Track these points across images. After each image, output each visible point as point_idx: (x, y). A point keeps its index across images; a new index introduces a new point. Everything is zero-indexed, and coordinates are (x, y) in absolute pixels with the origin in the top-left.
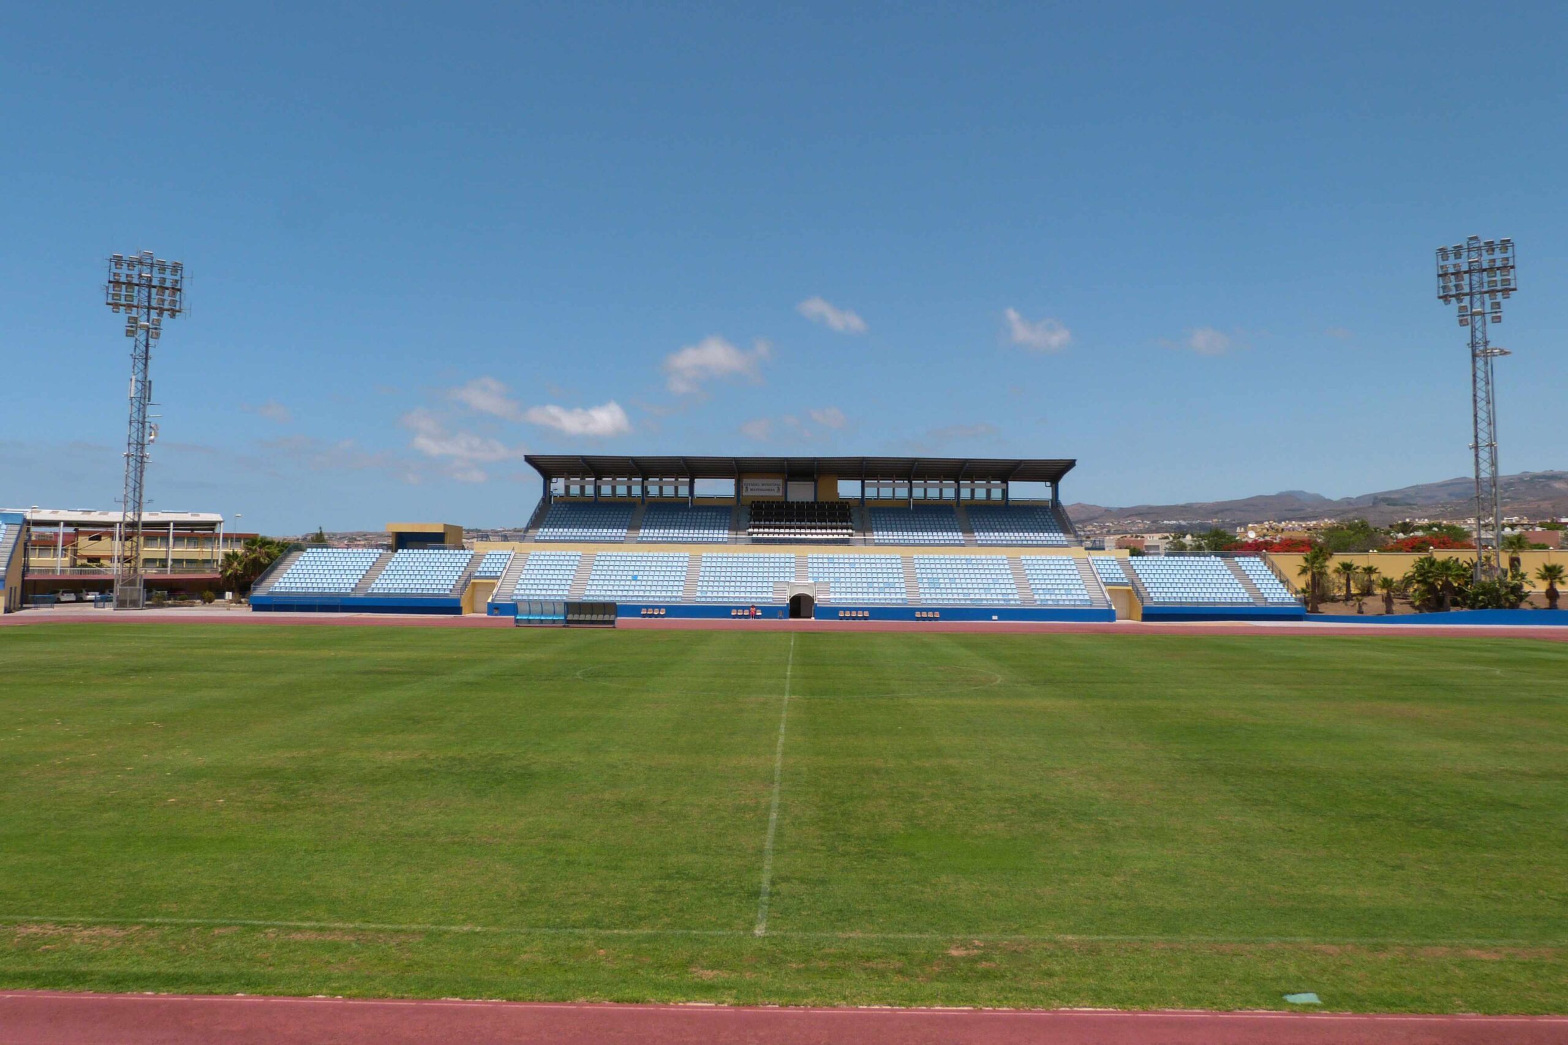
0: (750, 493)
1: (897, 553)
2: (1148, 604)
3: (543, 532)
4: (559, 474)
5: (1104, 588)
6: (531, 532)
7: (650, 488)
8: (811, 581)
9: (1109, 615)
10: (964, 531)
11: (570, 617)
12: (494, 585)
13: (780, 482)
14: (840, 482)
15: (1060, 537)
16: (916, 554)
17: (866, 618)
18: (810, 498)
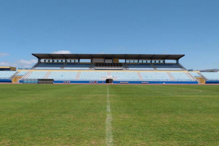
0: (95, 61)
1: (136, 72)
2: (207, 80)
3: (37, 68)
4: (43, 58)
5: (194, 78)
6: (34, 68)
7: (67, 61)
8: (112, 76)
9: (196, 82)
10: (153, 68)
11: (39, 82)
12: (22, 77)
13: (103, 59)
14: (119, 60)
15: (180, 69)
16: (141, 72)
17: (128, 83)
18: (112, 62)
